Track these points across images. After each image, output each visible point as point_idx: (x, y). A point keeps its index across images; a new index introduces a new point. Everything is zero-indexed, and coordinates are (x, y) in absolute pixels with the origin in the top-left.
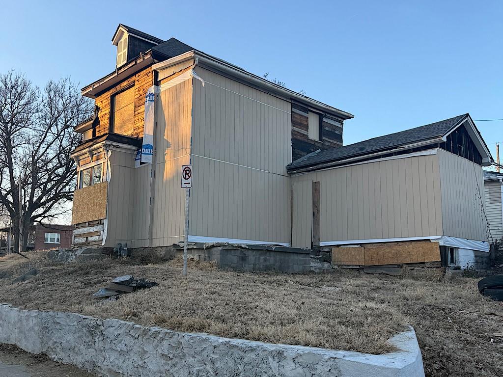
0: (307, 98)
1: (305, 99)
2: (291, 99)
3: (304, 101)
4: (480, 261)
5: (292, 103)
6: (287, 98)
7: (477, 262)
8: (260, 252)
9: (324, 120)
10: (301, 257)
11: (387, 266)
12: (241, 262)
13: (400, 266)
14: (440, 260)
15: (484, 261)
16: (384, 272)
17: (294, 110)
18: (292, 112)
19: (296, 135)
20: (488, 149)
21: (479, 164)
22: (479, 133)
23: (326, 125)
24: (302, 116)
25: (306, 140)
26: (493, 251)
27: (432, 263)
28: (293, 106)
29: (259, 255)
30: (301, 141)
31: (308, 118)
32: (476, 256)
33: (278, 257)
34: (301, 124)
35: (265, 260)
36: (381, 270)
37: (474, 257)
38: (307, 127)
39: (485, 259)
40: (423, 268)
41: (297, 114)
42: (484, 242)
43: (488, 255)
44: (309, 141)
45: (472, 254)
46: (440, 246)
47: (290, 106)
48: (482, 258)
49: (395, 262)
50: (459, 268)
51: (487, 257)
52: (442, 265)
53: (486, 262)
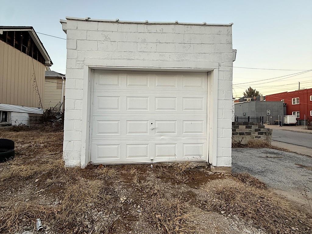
4: (34, 119)
21: (43, 63)
32: (30, 116)
42: (39, 108)
43: (41, 115)
45: (27, 116)
48: (36, 117)
51: (40, 117)
53: (39, 120)
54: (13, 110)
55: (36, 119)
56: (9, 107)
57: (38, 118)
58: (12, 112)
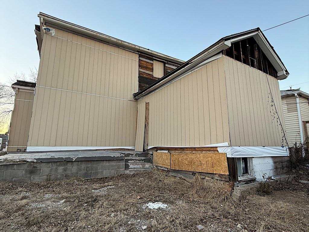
0: (149, 49)
1: (147, 50)
2: (138, 51)
3: (147, 52)
4: (280, 167)
5: (139, 54)
6: (134, 51)
7: (276, 168)
8: (58, 163)
9: (167, 65)
10: (113, 163)
11: (184, 172)
12: (28, 176)
13: (194, 174)
14: (227, 173)
15: (284, 166)
16: (183, 177)
17: (141, 59)
18: (139, 60)
19: (142, 74)
20: (282, 63)
21: (275, 77)
22: (272, 48)
23: (168, 69)
24: (148, 62)
25: (151, 78)
26: (293, 153)
27: (220, 175)
28: (140, 56)
29: (57, 165)
30: (147, 78)
31: (153, 64)
32: (275, 163)
33: (83, 166)
34: (147, 67)
35: (65, 170)
36: (181, 174)
37: (273, 164)
38: (153, 69)
39: (286, 163)
40: (212, 178)
41: (144, 61)
42: (283, 147)
43: (288, 159)
44: (154, 78)
45: (271, 161)
46: (228, 158)
47: (138, 56)
48: (282, 162)
49: (190, 169)
50: (253, 180)
51: (287, 161)
52: (230, 179)
53: (286, 167)
54: (255, 155)
55: (283, 166)
56: (249, 150)
57: (285, 164)
58: (253, 157)
